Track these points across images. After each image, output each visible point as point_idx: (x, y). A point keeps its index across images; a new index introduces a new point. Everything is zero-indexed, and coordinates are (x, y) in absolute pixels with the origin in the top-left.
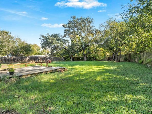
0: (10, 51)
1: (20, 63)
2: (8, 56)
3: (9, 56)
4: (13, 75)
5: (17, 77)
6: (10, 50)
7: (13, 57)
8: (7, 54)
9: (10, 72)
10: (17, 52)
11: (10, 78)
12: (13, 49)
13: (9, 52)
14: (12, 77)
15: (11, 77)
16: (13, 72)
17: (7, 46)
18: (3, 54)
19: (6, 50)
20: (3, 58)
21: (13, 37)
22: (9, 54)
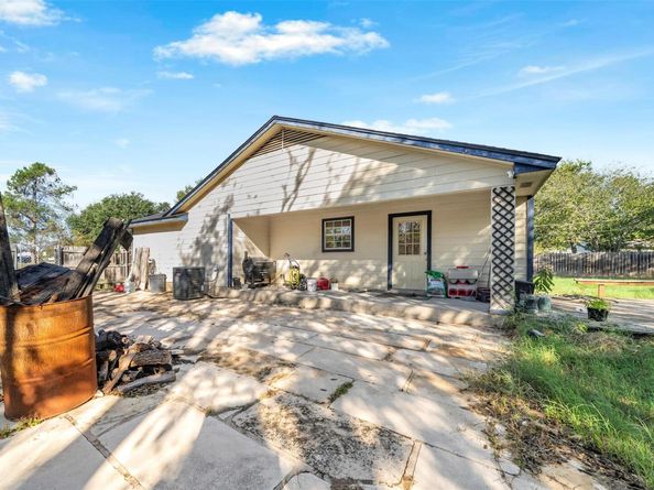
0: (585, 234)
1: (629, 278)
2: (574, 250)
3: (580, 251)
4: (604, 323)
5: (625, 333)
6: (586, 229)
7: (597, 256)
8: (572, 244)
9: (589, 309)
10: (615, 234)
11: (590, 330)
12: (598, 226)
13: (577, 235)
14: (601, 329)
15: (596, 329)
16: (603, 310)
17: (573, 215)
18: (557, 244)
19: (568, 231)
20: (559, 256)
21: (601, 179)
22: (579, 245)
